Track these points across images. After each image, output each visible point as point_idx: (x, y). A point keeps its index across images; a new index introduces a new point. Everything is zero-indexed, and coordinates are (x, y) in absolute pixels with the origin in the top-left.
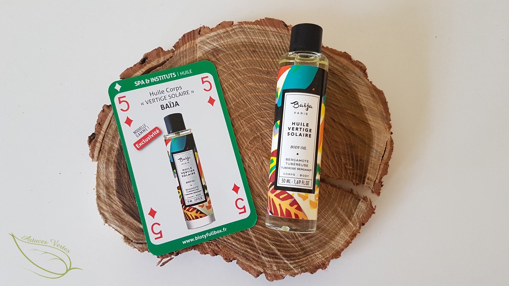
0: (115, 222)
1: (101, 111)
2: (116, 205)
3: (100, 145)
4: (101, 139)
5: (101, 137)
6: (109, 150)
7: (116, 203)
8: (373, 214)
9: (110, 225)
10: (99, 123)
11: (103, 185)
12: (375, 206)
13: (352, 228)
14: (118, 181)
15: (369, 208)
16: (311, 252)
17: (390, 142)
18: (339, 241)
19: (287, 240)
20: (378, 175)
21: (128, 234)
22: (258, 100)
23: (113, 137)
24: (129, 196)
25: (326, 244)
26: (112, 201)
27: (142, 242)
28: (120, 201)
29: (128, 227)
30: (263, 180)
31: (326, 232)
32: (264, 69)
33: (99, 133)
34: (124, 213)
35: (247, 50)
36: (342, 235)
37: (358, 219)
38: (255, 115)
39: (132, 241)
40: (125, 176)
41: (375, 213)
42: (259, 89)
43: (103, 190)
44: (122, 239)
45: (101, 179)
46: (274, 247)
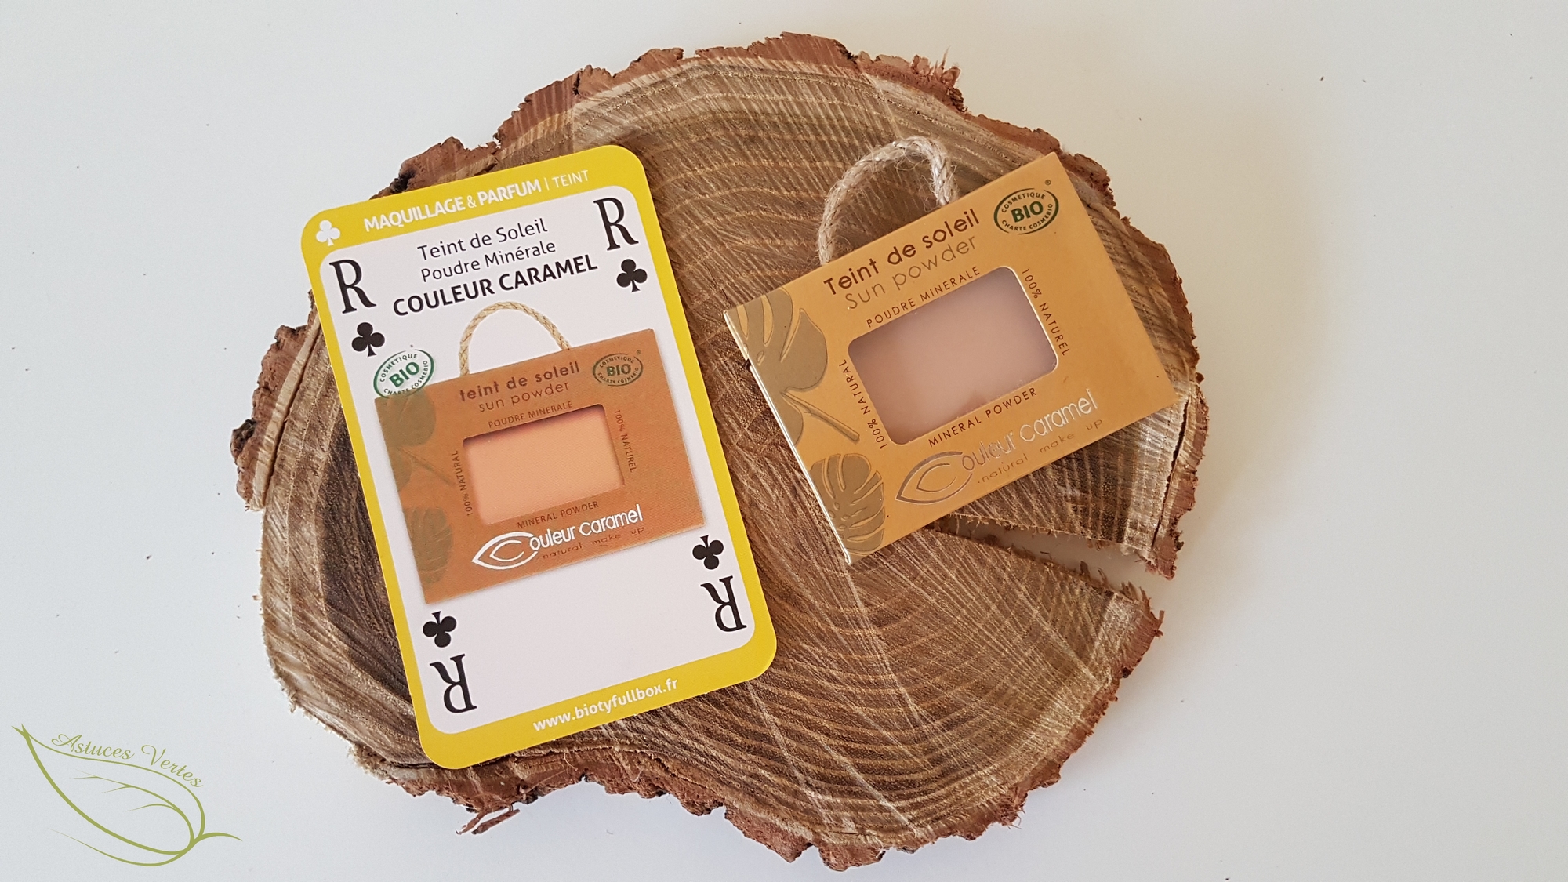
0: (326, 702)
1: (269, 348)
2: (329, 646)
3: (270, 456)
4: (274, 437)
5: (272, 429)
6: (298, 470)
7: (326, 640)
8: (1156, 638)
9: (311, 712)
10: (263, 384)
11: (282, 584)
12: (1162, 613)
13: (1092, 686)
14: (333, 569)
15: (1143, 618)
16: (964, 770)
17: (1197, 406)
18: (1052, 729)
19: (884, 733)
20: (1163, 511)
21: (368, 736)
23: (312, 428)
24: (369, 616)
25: (1009, 742)
26: (313, 635)
27: (415, 763)
28: (341, 633)
29: (370, 714)
30: (799, 545)
31: (1007, 704)
32: (786, 193)
33: (265, 416)
34: (353, 669)
35: (729, 137)
36: (1059, 710)
37: (1107, 655)
39: (383, 760)
40: (354, 551)
41: (1162, 634)
42: (775, 256)
43: (283, 599)
44: (351, 756)
45: (276, 565)
46: (845, 759)
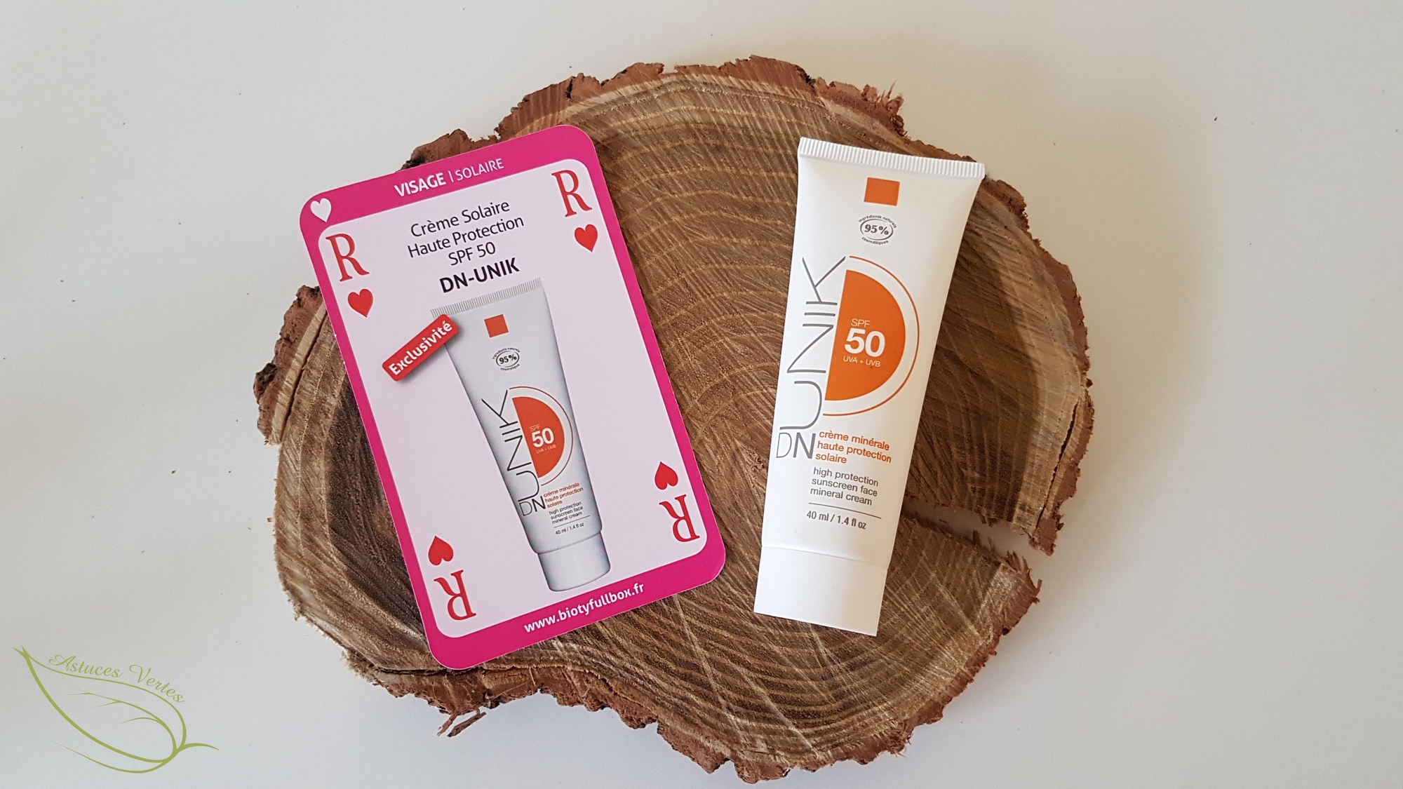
0: (326, 613)
1: (291, 304)
2: (332, 566)
3: (288, 399)
4: (293, 383)
5: (291, 376)
6: (312, 412)
7: (329, 560)
8: (1033, 604)
9: (312, 621)
10: (285, 336)
11: (293, 509)
12: (1040, 582)
13: (975, 640)
14: (337, 499)
15: (1024, 587)
16: (862, 705)
17: (1085, 407)
18: (939, 675)
19: (797, 670)
20: (1048, 496)
21: (360, 644)
22: (725, 284)
23: (326, 376)
24: (366, 542)
25: (902, 685)
26: (318, 555)
27: (397, 668)
28: (341, 555)
29: (363, 625)
30: (735, 504)
31: (903, 651)
32: (744, 197)
33: (285, 363)
34: (350, 586)
35: (699, 145)
36: (947, 660)
37: (991, 616)
38: (719, 323)
39: (372, 665)
40: (356, 485)
41: (1039, 601)
42: (731, 252)
43: (294, 523)
44: (345, 660)
45: (287, 491)
46: (762, 690)
